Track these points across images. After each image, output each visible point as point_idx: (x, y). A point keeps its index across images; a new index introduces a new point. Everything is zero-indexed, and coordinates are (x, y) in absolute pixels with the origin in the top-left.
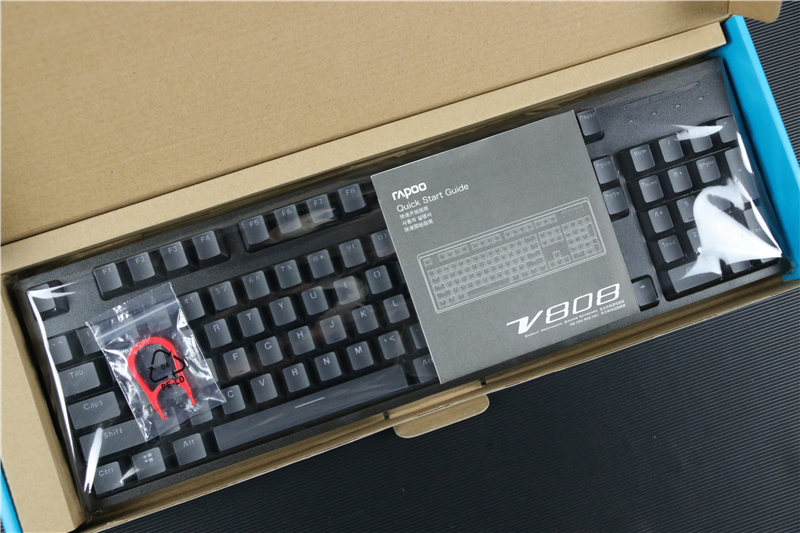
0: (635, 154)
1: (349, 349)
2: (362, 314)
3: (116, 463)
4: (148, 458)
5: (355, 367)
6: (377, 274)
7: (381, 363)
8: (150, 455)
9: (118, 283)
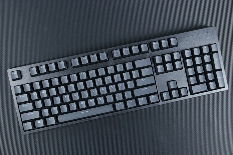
0: (186, 52)
1: (98, 98)
2: (103, 89)
3: (30, 122)
4: (39, 122)
5: (99, 104)
6: (108, 78)
7: (106, 103)
8: (40, 121)
9: (36, 73)
